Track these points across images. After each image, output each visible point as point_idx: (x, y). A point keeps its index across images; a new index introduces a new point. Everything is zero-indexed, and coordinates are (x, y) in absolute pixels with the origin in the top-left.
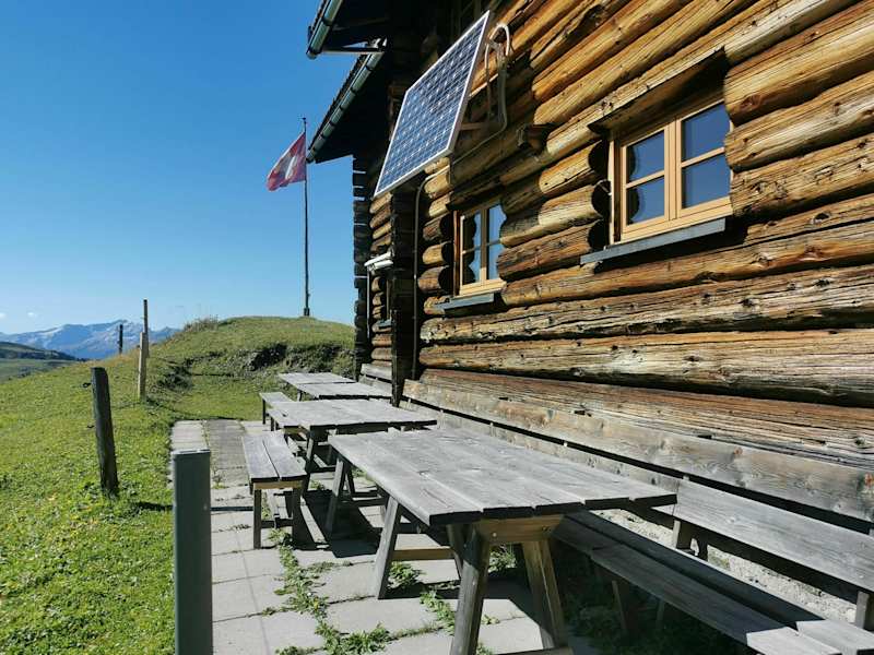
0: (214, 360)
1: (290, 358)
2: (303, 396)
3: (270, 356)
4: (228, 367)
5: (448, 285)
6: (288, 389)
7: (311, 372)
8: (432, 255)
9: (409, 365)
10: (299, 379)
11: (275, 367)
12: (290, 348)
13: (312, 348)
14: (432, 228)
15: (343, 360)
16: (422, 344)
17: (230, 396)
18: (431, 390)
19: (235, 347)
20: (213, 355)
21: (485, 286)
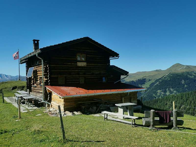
0: (6, 89)
1: (17, 88)
2: (20, 94)
3: (14, 88)
4: (8, 90)
5: (33, 84)
6: (17, 92)
7: (21, 90)
8: (32, 81)
9: (30, 91)
10: (19, 92)
11: (15, 90)
12: (17, 87)
13: (21, 87)
14: (32, 79)
15: (25, 88)
16: (32, 89)
17: (9, 94)
18: (32, 93)
19: (9, 87)
20: (5, 88)
21: (35, 85)
